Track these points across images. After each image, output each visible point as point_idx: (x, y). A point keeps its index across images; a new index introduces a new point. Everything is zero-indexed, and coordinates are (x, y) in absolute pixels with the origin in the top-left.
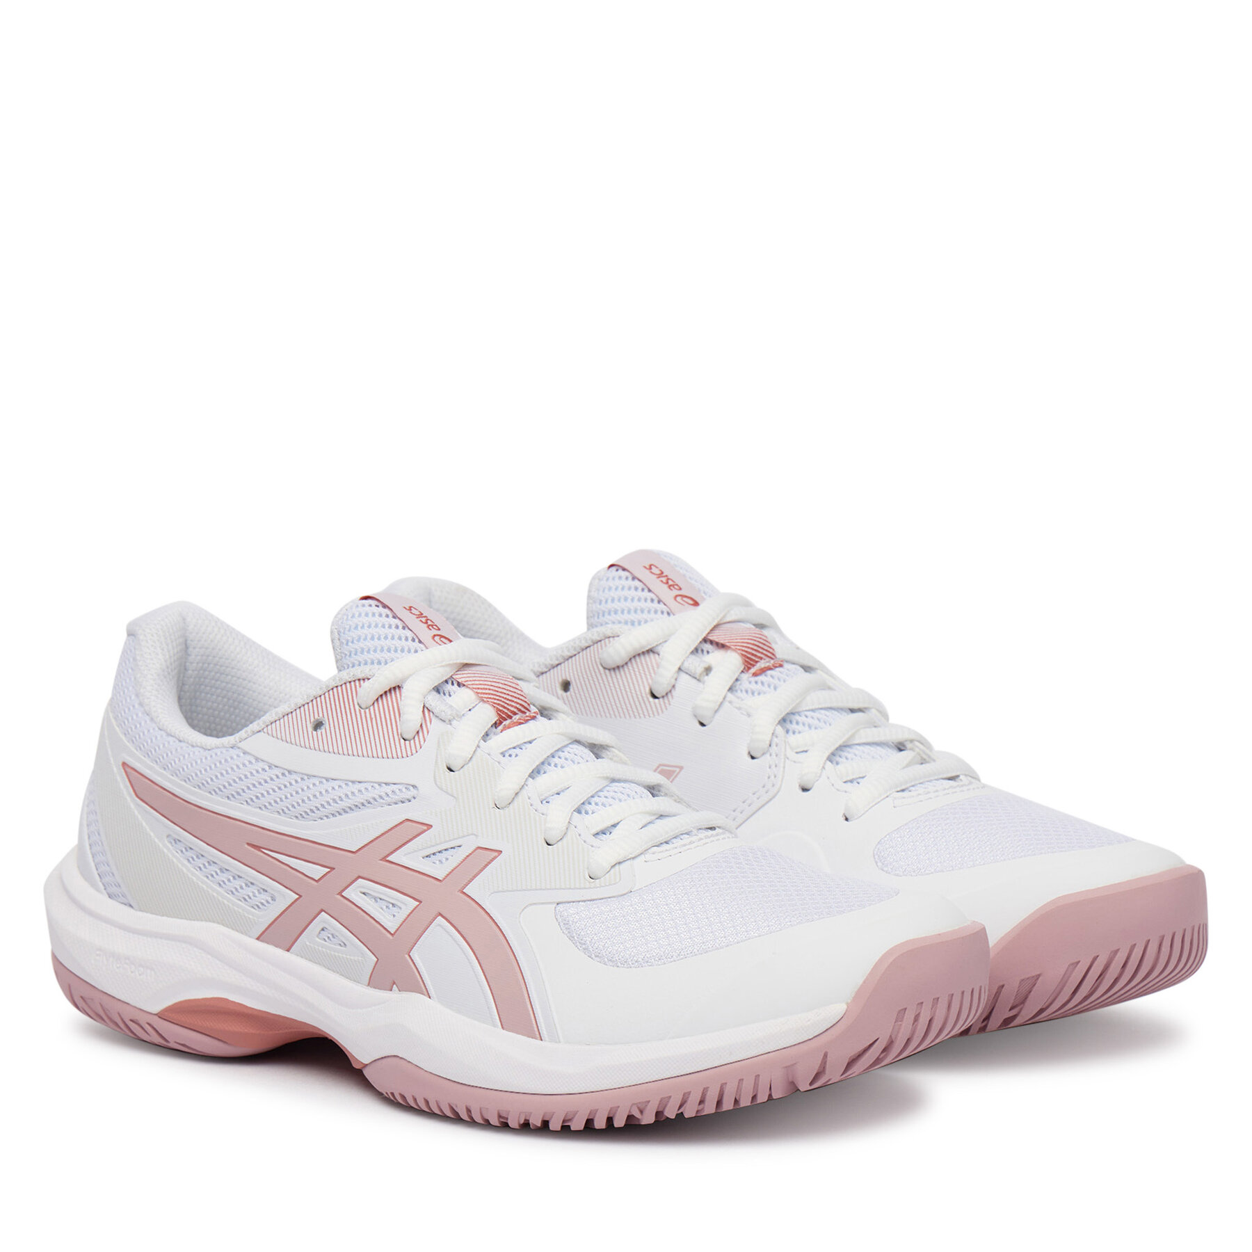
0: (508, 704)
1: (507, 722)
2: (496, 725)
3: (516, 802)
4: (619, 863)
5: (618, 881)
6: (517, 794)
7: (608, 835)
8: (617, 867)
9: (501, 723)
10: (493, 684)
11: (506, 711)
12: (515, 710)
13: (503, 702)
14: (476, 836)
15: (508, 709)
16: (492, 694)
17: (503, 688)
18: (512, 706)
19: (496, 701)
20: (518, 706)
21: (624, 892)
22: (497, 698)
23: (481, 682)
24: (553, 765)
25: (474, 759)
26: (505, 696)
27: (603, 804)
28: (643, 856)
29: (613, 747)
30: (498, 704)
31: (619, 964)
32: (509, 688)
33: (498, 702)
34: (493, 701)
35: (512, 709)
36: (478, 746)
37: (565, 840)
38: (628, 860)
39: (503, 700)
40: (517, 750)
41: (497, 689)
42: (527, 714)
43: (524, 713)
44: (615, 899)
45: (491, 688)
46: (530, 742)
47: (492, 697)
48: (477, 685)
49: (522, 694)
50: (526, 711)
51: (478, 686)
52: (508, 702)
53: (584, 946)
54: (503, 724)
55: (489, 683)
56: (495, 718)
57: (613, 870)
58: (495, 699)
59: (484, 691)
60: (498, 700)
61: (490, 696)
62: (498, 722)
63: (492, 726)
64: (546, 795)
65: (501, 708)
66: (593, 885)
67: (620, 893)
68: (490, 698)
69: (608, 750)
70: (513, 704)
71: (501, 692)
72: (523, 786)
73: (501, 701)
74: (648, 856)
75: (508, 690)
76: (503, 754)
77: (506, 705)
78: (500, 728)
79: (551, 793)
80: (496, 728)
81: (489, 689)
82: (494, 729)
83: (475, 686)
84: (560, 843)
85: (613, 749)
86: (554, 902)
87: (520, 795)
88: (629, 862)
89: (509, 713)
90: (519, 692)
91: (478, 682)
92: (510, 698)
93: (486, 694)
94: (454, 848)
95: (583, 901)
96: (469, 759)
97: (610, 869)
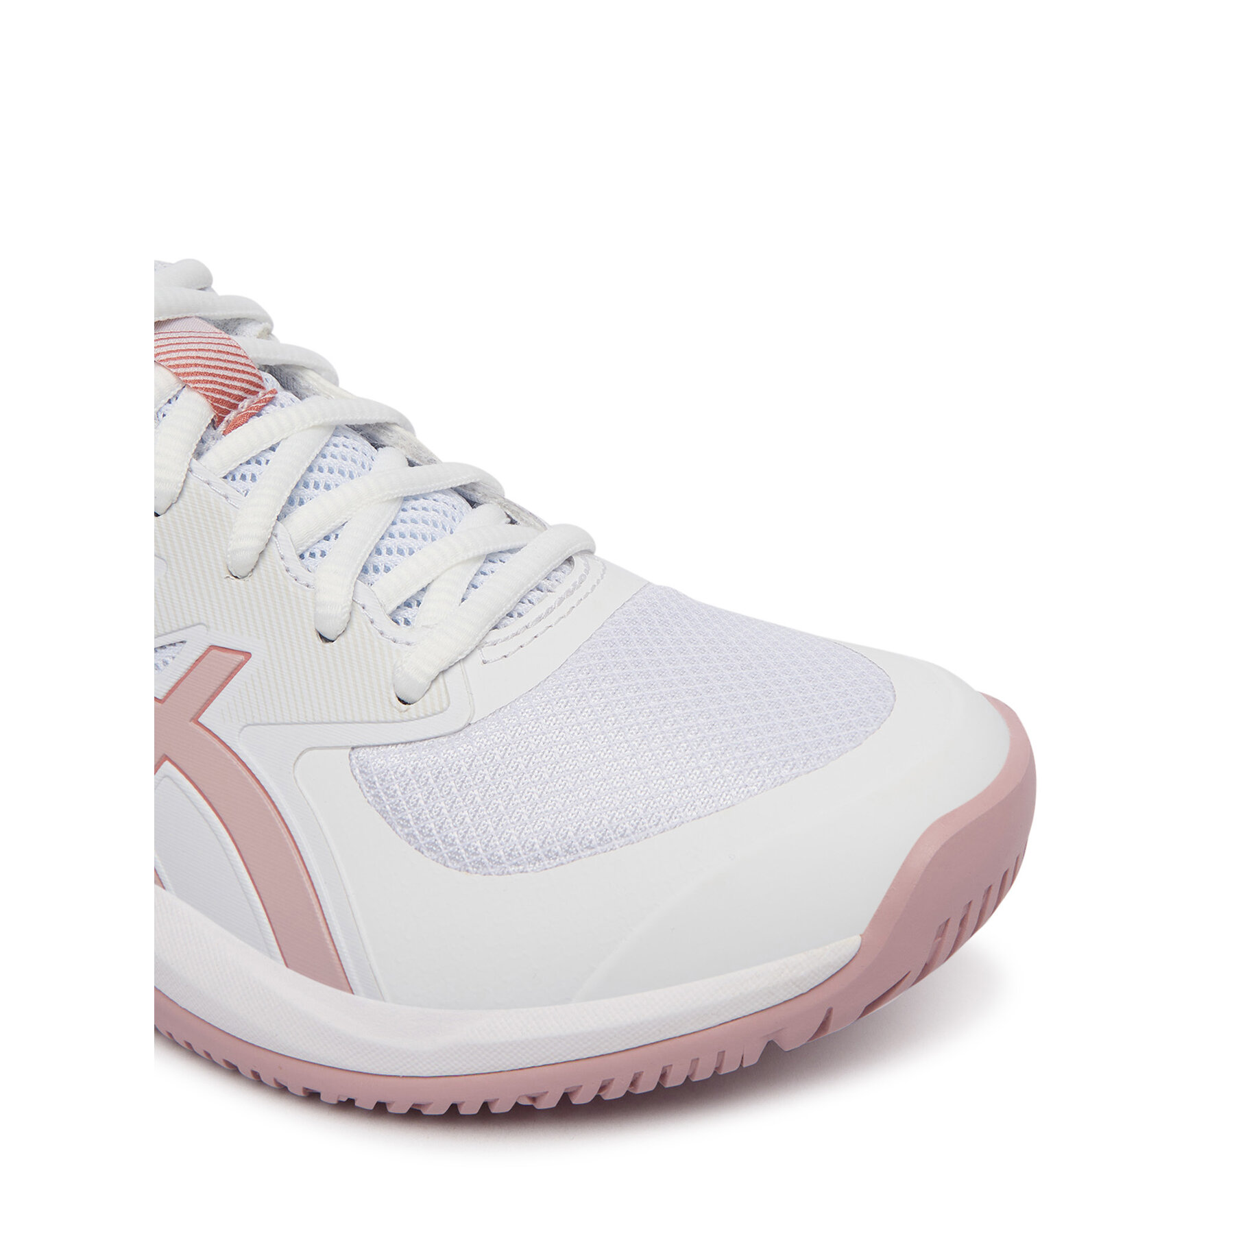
0: (228, 386)
1: (231, 416)
2: (214, 424)
3: (261, 566)
4: (443, 672)
5: (445, 705)
6: (262, 553)
7: (415, 607)
8: (441, 680)
9: (221, 419)
10: (201, 354)
11: (227, 399)
12: (241, 393)
13: (221, 384)
14: (208, 627)
15: (229, 395)
16: (201, 374)
17: (218, 359)
18: (235, 388)
19: (208, 386)
20: (244, 385)
21: (458, 728)
22: (210, 378)
23: (181, 354)
24: (311, 485)
25: (186, 493)
26: (221, 372)
27: (401, 552)
28: (478, 652)
29: (395, 424)
30: (213, 390)
31: (470, 869)
32: (226, 357)
33: (212, 386)
34: (202, 386)
35: (236, 392)
36: (190, 470)
37: (349, 632)
38: (456, 663)
39: (219, 380)
40: (253, 467)
41: (208, 363)
42: (260, 394)
43: (255, 393)
44: (445, 740)
45: (199, 361)
46: (273, 449)
47: (202, 378)
48: (175, 359)
49: (248, 362)
50: (257, 390)
51: (177, 362)
52: (227, 382)
53: (406, 831)
54: (226, 419)
55: (194, 354)
56: (210, 415)
57: (434, 687)
58: (207, 382)
59: (188, 370)
60: (211, 382)
61: (197, 378)
62: (216, 420)
63: (208, 427)
64: (309, 544)
65: (218, 396)
66: (406, 716)
67: (452, 730)
68: (199, 381)
69: (391, 431)
70: (236, 383)
71: (214, 367)
72: (270, 540)
73: (216, 383)
74: (486, 652)
75: (225, 361)
76: (230, 476)
77: (225, 389)
78: (222, 427)
79: (315, 540)
80: (215, 429)
81: (196, 365)
82: (212, 432)
83: (172, 363)
84: (342, 639)
85: (397, 428)
86: (346, 747)
87: (267, 555)
88: (458, 668)
89: (232, 401)
90: (243, 360)
91: (174, 355)
92: (230, 374)
93: (192, 374)
94: (174, 645)
95: (393, 744)
96: (177, 496)
97: (431, 685)
